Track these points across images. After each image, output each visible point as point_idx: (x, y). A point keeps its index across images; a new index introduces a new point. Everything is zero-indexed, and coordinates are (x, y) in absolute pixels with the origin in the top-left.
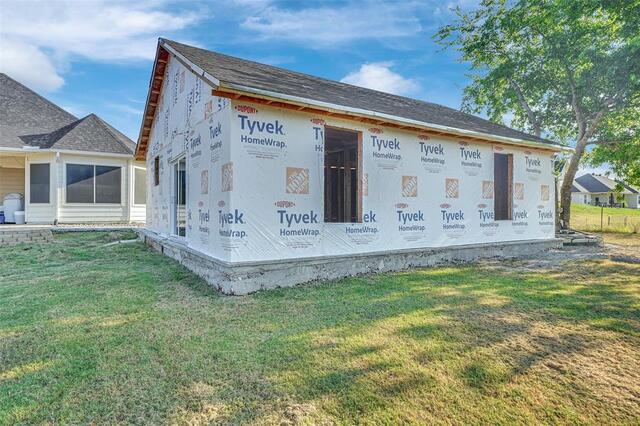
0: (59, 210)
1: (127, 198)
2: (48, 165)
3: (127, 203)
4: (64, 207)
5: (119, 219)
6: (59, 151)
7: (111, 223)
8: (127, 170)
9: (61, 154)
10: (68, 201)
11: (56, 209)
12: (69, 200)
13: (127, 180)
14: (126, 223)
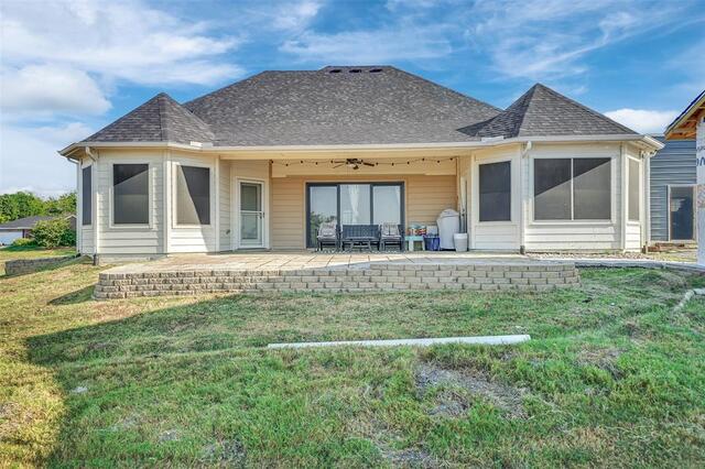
0: (526, 231)
1: (620, 210)
2: (508, 163)
3: (620, 218)
4: (531, 226)
5: (608, 246)
6: (530, 140)
7: (595, 253)
8: (620, 163)
9: (534, 144)
10: (536, 218)
11: (522, 231)
12: (537, 216)
13: (620, 180)
14: (617, 252)
